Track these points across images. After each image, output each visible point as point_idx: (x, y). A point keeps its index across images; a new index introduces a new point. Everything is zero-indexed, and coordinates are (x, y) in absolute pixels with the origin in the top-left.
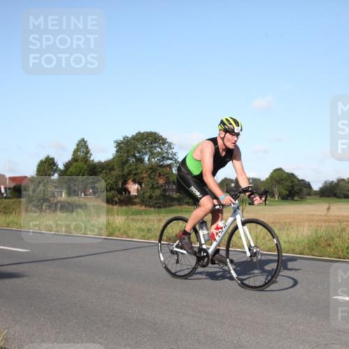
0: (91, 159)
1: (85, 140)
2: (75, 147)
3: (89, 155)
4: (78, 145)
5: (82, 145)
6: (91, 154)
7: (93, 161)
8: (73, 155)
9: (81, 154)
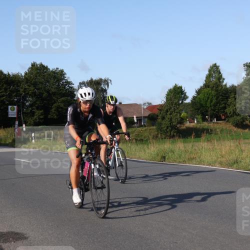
0: (224, 84)
1: (217, 65)
2: (207, 73)
3: (221, 80)
4: (210, 71)
5: (215, 71)
6: (224, 79)
7: (226, 85)
8: (205, 81)
9: (213, 80)
